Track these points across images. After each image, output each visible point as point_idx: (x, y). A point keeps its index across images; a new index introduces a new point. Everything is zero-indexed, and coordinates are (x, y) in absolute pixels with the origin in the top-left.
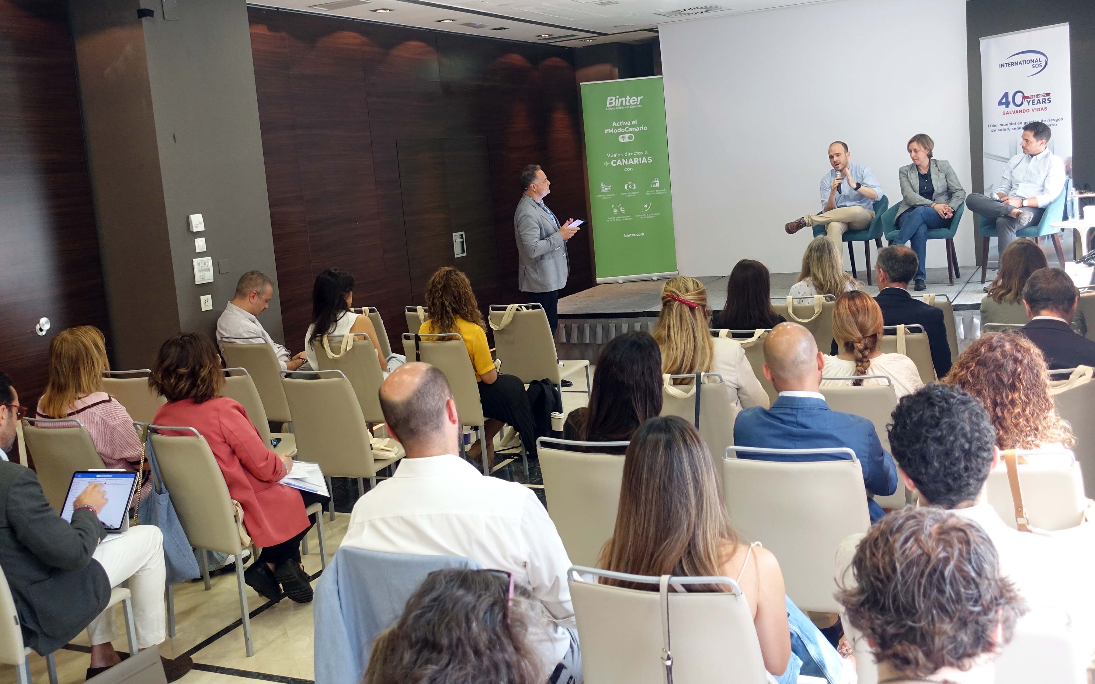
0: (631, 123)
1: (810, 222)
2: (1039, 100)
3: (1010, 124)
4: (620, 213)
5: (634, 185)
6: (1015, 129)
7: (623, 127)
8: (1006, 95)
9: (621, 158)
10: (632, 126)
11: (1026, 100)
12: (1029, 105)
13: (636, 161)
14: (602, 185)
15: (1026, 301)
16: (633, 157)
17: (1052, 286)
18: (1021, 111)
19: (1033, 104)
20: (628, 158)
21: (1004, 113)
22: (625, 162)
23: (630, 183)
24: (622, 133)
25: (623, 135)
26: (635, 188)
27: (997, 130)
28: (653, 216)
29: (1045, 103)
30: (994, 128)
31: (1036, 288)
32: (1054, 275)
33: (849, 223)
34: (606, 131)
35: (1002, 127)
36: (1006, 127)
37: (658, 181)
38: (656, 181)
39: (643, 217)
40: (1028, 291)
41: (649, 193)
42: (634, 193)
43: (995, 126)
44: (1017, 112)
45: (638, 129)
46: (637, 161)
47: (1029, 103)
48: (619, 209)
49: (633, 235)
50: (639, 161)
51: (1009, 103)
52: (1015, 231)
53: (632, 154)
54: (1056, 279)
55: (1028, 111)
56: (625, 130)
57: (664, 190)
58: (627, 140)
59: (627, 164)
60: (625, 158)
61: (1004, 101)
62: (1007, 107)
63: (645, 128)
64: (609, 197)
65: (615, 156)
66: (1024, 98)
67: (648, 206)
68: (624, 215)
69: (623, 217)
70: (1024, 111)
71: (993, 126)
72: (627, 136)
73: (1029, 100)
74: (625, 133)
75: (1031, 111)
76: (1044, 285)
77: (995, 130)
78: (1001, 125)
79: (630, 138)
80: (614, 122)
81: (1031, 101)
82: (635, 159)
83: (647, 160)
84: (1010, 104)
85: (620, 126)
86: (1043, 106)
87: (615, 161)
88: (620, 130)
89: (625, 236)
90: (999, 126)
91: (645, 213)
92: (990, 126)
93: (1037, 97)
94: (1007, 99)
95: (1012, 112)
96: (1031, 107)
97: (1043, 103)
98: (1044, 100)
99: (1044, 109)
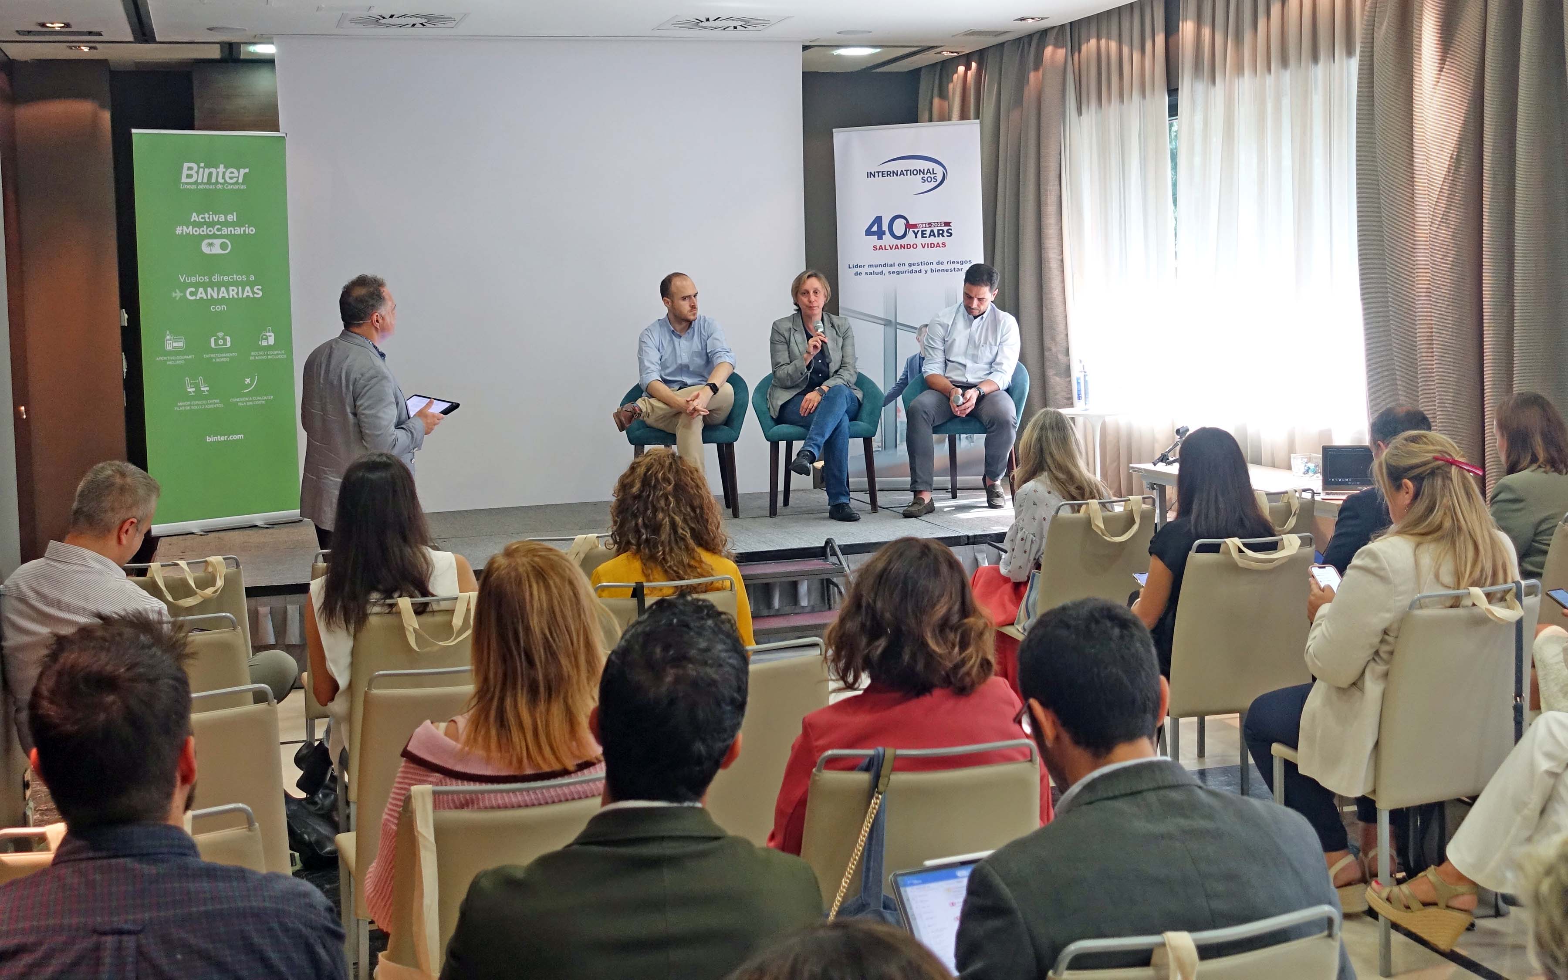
0: (226, 218)
2: (932, 231)
3: (885, 265)
4: (199, 395)
5: (228, 339)
6: (893, 273)
7: (211, 224)
8: (878, 220)
9: (205, 286)
10: (226, 224)
11: (911, 230)
12: (916, 237)
13: (233, 292)
14: (168, 337)
16: (227, 285)
18: (903, 247)
19: (923, 237)
20: (219, 285)
21: (875, 248)
22: (212, 293)
23: (221, 334)
24: (208, 236)
25: (210, 241)
26: (229, 344)
27: (864, 274)
28: (261, 400)
29: (943, 236)
30: (859, 270)
34: (179, 230)
35: (871, 270)
36: (879, 270)
37: (273, 335)
38: (268, 334)
39: (243, 402)
41: (254, 356)
42: (228, 355)
43: (860, 266)
44: (897, 247)
45: (238, 231)
46: (234, 293)
47: (916, 234)
48: (197, 386)
49: (223, 438)
50: (237, 294)
51: (884, 233)
53: (226, 278)
55: (915, 246)
56: (214, 231)
57: (283, 352)
58: (217, 250)
59: (215, 296)
60: (212, 285)
61: (875, 229)
62: (880, 238)
63: (252, 231)
64: (180, 360)
65: (193, 279)
66: (908, 226)
67: (252, 381)
68: (206, 398)
69: (204, 402)
70: (909, 246)
71: (857, 266)
72: (218, 242)
73: (916, 230)
74: (215, 236)
75: (920, 246)
77: (861, 274)
78: (870, 266)
79: (223, 246)
80: (194, 214)
81: (920, 232)
82: (231, 288)
83: (254, 293)
85: (205, 223)
86: (940, 240)
87: (193, 289)
88: (204, 231)
89: (209, 439)
90: (866, 266)
91: (249, 394)
92: (851, 266)
93: (930, 227)
94: (880, 226)
95: (888, 247)
96: (920, 240)
97: (939, 236)
98: (941, 232)
99: (941, 245)
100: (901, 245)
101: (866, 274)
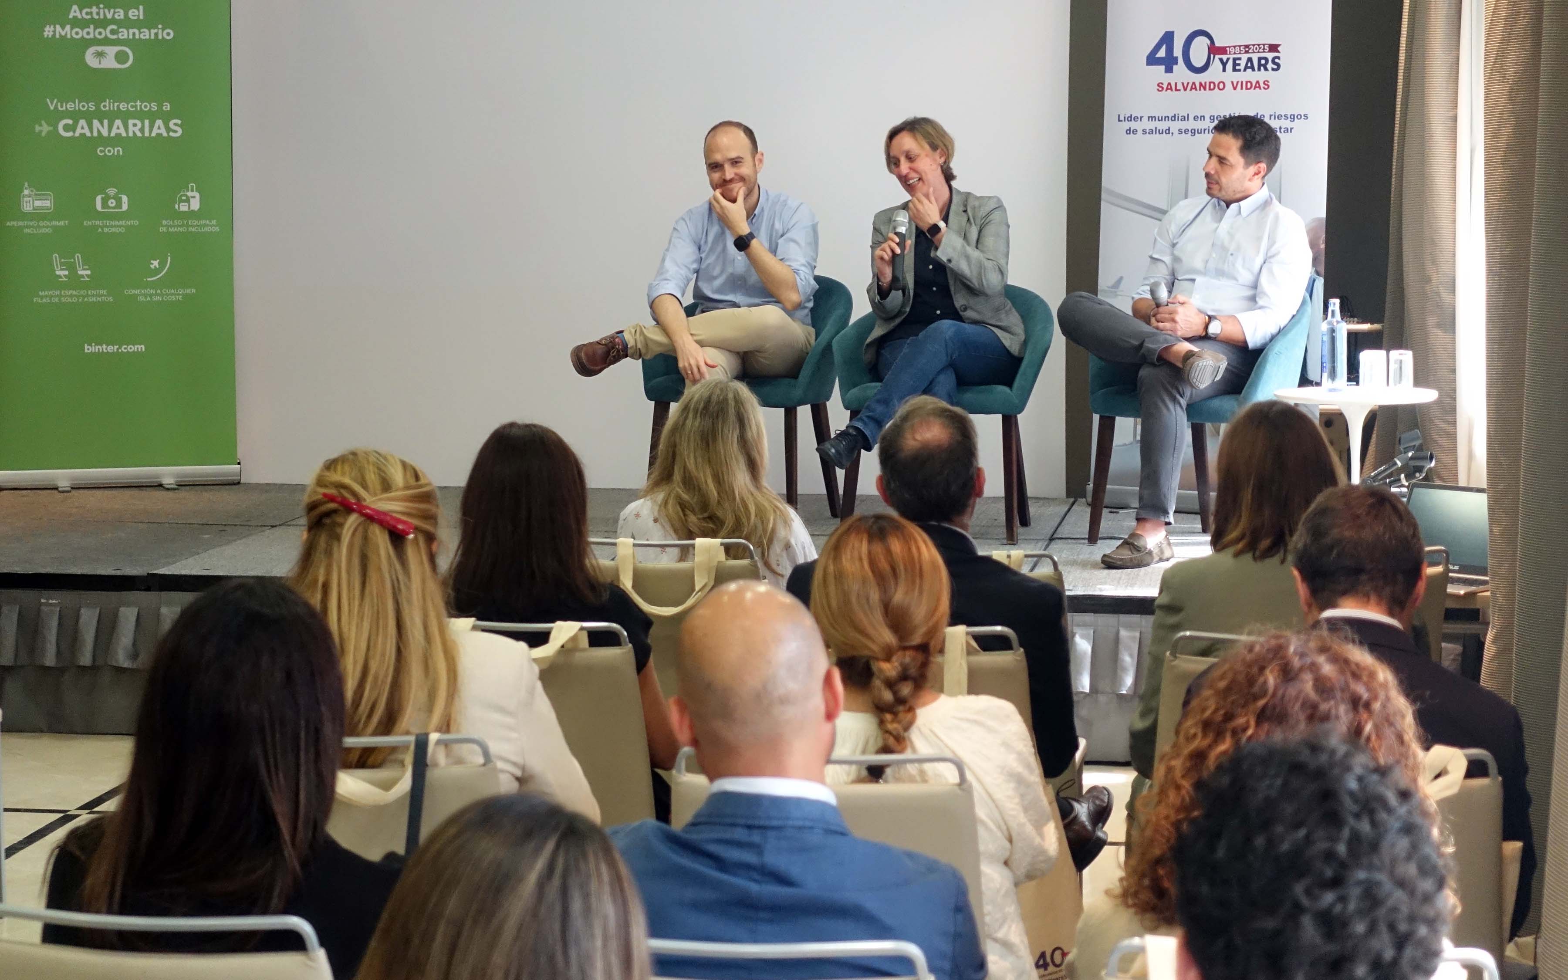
0: (126, 14)
1: (639, 346)
2: (1250, 60)
3: (1174, 118)
4: (74, 281)
5: (125, 198)
6: (1186, 131)
7: (102, 23)
8: (1168, 38)
9: (89, 117)
10: (127, 23)
11: (1217, 57)
12: (1224, 70)
13: (134, 127)
14: (26, 192)
15: (1301, 571)
16: (125, 117)
17: (1367, 534)
18: (1203, 86)
19: (1234, 70)
20: (111, 117)
21: (1160, 85)
22: (101, 128)
23: (112, 191)
24: (95, 42)
25: (100, 49)
26: (125, 207)
27: (1140, 132)
28: (175, 295)
29: (1266, 69)
30: (1133, 125)
31: (1328, 540)
33: (746, 353)
34: (48, 31)
35: (1152, 125)
36: (1163, 125)
37: (197, 195)
38: (190, 194)
39: (145, 295)
40: (1305, 545)
41: (166, 226)
42: (122, 223)
43: (1136, 119)
44: (1194, 87)
45: (146, 34)
46: (136, 130)
47: (1224, 64)
48: (72, 268)
49: (110, 349)
50: (142, 130)
51: (1175, 61)
52: (1184, 402)
53: (123, 106)
55: (1221, 86)
56: (107, 33)
57: (214, 222)
58: (109, 63)
59: (105, 133)
60: (101, 116)
61: (1162, 53)
62: (1169, 70)
63: (168, 34)
64: (45, 228)
65: (70, 106)
66: (1214, 50)
67: (162, 264)
68: (86, 286)
69: (83, 292)
70: (1211, 86)
71: (1130, 118)
72: (111, 51)
73: (1225, 57)
74: (106, 42)
75: (1229, 86)
77: (1135, 132)
78: (1151, 118)
79: (121, 57)
80: (75, 7)
81: (1230, 63)
82: (131, 122)
83: (168, 130)
84: (1176, 64)
85: (92, 21)
86: (1260, 76)
87: (70, 122)
88: (90, 33)
89: (88, 349)
90: (1145, 119)
91: (153, 286)
92: (1122, 118)
93: (1247, 52)
94: (1170, 50)
95: (1180, 87)
96: (1230, 76)
97: (1259, 69)
98: (1263, 62)
99: (1262, 85)
100: (1201, 84)
101: (1144, 131)
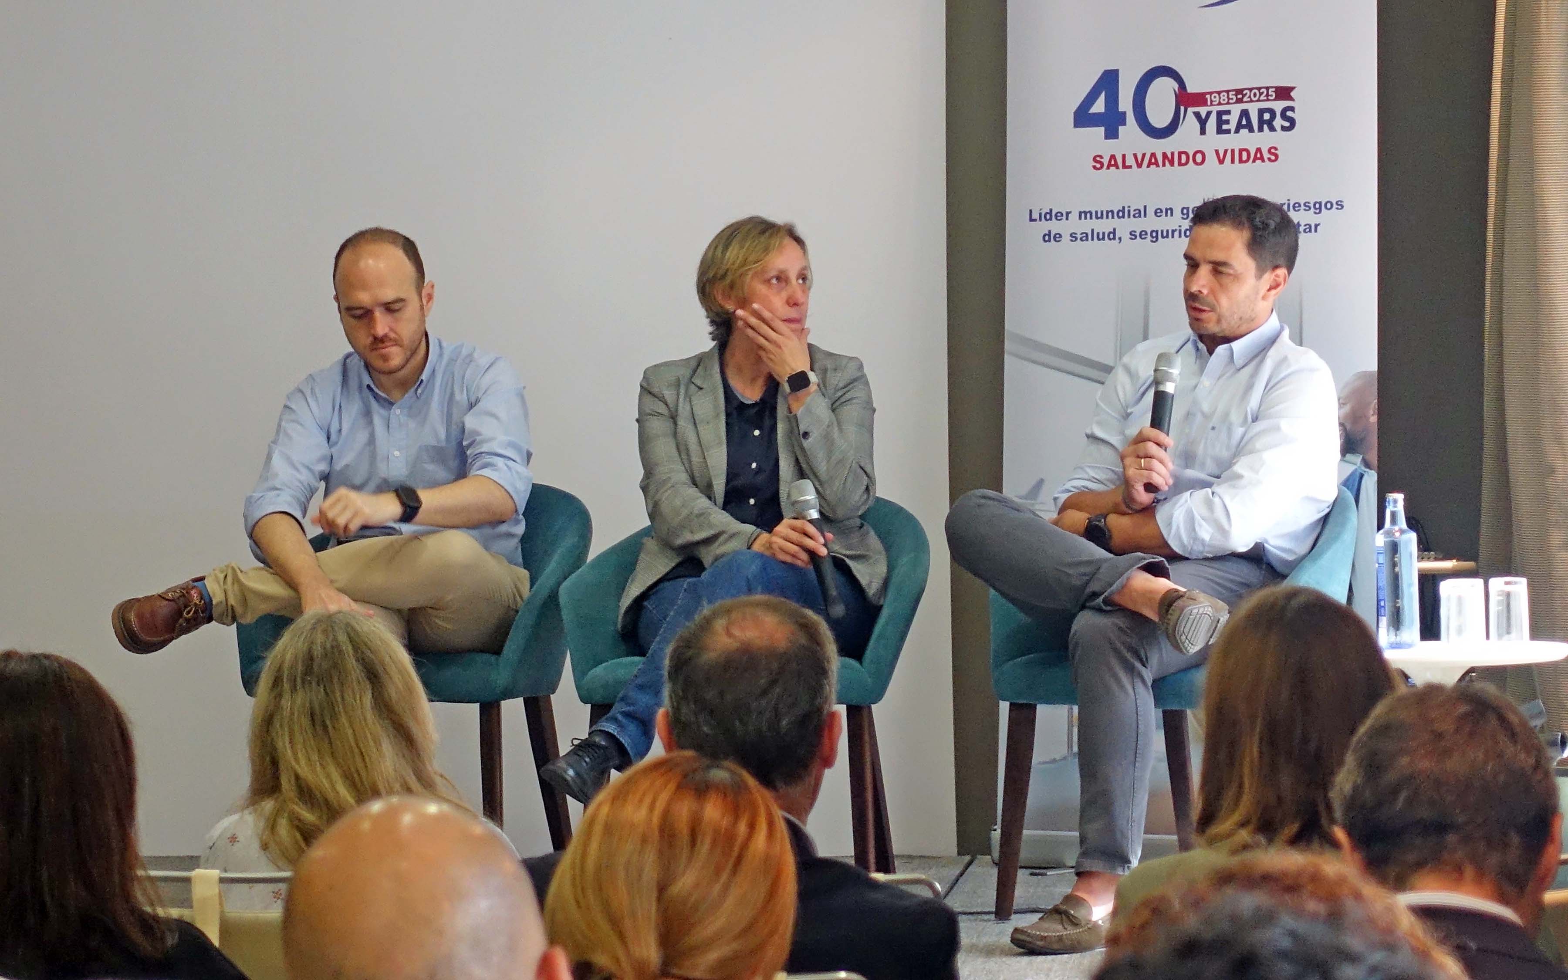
1: (232, 601)
2: (1245, 113)
3: (1122, 213)
6: (1143, 234)
8: (1109, 82)
11: (1190, 110)
12: (1203, 132)
15: (1350, 834)
17: (1456, 765)
18: (1168, 159)
19: (1220, 131)
21: (1098, 159)
27: (1066, 238)
29: (1272, 129)
30: (1055, 226)
31: (1391, 777)
32: (1465, 716)
33: (412, 610)
35: (1087, 225)
36: (1104, 226)
40: (1355, 788)
43: (1059, 216)
44: (1153, 161)
47: (1203, 122)
51: (1121, 119)
52: (1148, 675)
54: (1471, 734)
55: (1198, 158)
61: (1099, 106)
62: (1112, 134)
66: (1185, 99)
70: (1181, 159)
71: (1049, 216)
73: (1203, 111)
75: (1211, 158)
76: (1425, 764)
77: (1058, 237)
78: (1083, 214)
81: (1213, 119)
84: (1123, 123)
86: (1262, 140)
90: (1074, 216)
92: (1035, 216)
93: (1239, 101)
94: (1112, 100)
95: (1130, 161)
96: (1212, 141)
97: (1261, 129)
98: (1267, 116)
99: (1266, 155)
100: (1165, 155)
101: (1073, 237)
